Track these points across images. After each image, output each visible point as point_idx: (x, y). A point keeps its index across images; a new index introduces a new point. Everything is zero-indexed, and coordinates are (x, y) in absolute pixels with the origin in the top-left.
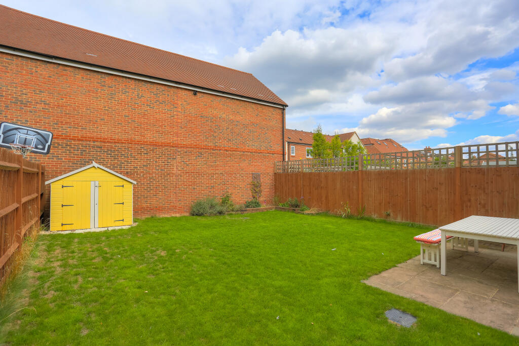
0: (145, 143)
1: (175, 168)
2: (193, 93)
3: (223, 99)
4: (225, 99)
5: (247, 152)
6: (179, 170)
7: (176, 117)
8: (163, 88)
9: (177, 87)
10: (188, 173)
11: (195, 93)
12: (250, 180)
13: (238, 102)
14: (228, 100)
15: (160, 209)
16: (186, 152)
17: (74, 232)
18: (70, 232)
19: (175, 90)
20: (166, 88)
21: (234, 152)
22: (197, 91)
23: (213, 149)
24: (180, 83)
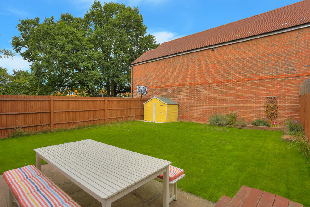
0: (186, 85)
1: (202, 96)
2: (212, 49)
3: (235, 46)
4: (237, 45)
5: (260, 80)
6: (204, 97)
7: (202, 67)
8: (194, 54)
9: (202, 50)
10: (210, 98)
11: (213, 49)
12: (264, 102)
13: (249, 42)
14: (239, 45)
15: (194, 118)
16: (208, 86)
17: (149, 122)
18: (147, 121)
19: (201, 52)
20: (196, 53)
21: (246, 82)
22: (213, 48)
23: (227, 82)
24: (202, 48)
